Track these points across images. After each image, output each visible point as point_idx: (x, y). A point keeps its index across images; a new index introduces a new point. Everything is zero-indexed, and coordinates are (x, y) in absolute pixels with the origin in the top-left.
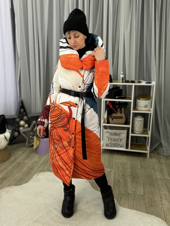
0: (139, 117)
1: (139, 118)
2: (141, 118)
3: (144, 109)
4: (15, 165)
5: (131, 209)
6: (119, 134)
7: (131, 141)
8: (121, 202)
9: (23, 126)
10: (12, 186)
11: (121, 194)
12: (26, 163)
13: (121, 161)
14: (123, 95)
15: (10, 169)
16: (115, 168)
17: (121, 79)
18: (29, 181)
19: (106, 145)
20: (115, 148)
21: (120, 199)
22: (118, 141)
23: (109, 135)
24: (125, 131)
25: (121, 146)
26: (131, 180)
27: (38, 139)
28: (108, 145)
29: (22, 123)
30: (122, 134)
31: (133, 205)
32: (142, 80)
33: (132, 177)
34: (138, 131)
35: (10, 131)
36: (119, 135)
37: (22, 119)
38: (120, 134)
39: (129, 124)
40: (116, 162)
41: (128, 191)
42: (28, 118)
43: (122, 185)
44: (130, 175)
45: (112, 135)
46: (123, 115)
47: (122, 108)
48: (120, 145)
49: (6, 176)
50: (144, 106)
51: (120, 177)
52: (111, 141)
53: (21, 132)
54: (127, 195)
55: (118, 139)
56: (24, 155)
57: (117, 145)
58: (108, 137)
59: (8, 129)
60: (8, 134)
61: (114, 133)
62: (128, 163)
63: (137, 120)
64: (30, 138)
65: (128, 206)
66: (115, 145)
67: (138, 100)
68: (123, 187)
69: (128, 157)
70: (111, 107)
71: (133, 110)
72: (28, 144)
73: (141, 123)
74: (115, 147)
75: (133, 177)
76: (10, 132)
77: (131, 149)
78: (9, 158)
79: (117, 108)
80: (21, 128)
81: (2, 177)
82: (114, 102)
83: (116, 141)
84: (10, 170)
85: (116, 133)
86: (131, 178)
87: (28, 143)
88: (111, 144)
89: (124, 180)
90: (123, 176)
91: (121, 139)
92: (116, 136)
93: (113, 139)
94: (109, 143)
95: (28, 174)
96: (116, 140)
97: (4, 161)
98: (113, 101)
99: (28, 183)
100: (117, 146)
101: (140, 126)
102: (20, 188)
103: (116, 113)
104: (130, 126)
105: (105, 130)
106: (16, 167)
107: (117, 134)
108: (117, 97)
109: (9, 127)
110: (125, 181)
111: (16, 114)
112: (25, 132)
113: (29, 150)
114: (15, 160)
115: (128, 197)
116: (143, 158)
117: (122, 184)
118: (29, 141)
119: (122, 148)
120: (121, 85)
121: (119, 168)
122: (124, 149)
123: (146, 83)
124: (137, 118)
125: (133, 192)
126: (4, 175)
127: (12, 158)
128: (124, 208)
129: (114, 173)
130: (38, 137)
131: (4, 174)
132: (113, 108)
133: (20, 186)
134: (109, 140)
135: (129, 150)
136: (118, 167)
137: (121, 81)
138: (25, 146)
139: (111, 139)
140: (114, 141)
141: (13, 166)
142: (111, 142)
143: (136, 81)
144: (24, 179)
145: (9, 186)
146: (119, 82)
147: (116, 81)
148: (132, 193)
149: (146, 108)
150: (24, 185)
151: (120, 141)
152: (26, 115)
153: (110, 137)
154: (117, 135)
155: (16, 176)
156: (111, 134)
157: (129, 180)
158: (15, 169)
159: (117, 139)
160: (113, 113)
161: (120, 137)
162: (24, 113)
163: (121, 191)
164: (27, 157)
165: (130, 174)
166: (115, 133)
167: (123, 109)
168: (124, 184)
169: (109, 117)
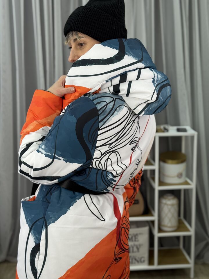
0: (169, 198)
2: (173, 199)
3: (176, 180)
22: (133, 252)
24: (146, 229)
25: (139, 261)
30: (139, 235)
34: (169, 225)
36: (135, 239)
38: (137, 237)
39: (152, 214)
48: (137, 259)
55: (133, 248)
67: (162, 164)
71: (159, 185)
101: (173, 215)
104: (155, 218)
119: (142, 264)
122: (145, 267)
135: (156, 267)
149: (180, 178)
151: (137, 250)
161: (136, 243)
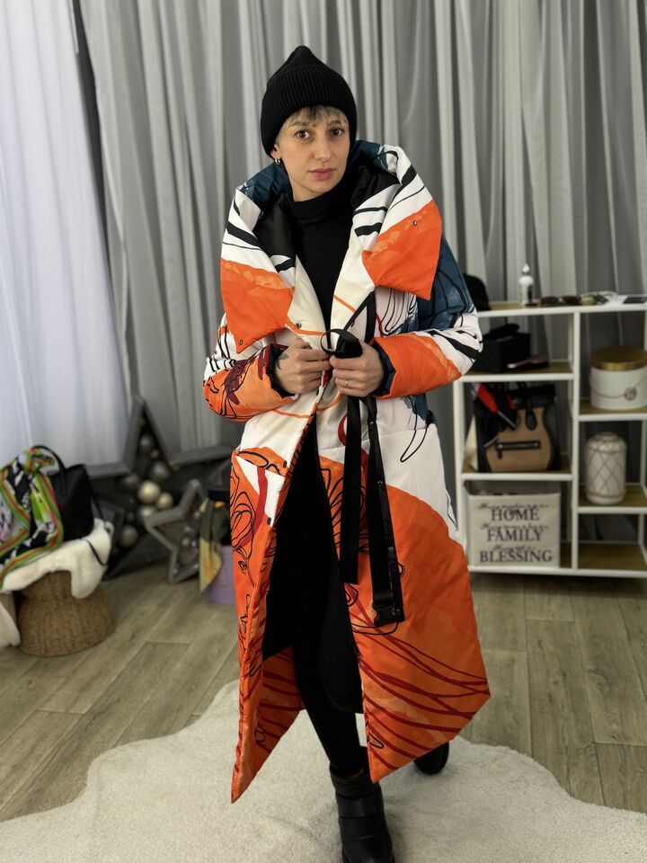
0: (606, 438)
1: (605, 442)
2: (614, 441)
3: (623, 404)
4: (137, 655)
5: (617, 808)
6: (531, 510)
7: (581, 537)
8: (571, 781)
9: (153, 503)
10: (137, 740)
11: (566, 748)
12: (179, 644)
13: (544, 619)
14: (535, 357)
15: (119, 672)
16: (529, 646)
17: (525, 291)
18: (199, 716)
19: (478, 556)
20: (517, 565)
21: (568, 770)
22: (527, 539)
23: (490, 516)
24: (554, 498)
25: (541, 558)
26: (599, 693)
27: (215, 549)
28: (489, 556)
29: (149, 490)
30: (540, 509)
31: (622, 792)
32: (605, 290)
33: (597, 676)
34: (604, 492)
35: (109, 525)
36: (532, 514)
37: (146, 477)
38: (535, 511)
39: (567, 469)
40: (526, 620)
41: (593, 737)
42: (169, 468)
43: (566, 711)
44: (590, 671)
45: (500, 514)
46: (540, 433)
47: (534, 406)
48: (537, 554)
49: (107, 700)
50: (621, 391)
51: (551, 680)
52: (499, 539)
53: (149, 526)
54: (593, 752)
55: (527, 531)
56: (167, 616)
57: (523, 555)
58: (486, 526)
59: (101, 517)
60: (101, 537)
61: (511, 507)
62: (577, 621)
63: (597, 450)
64: (181, 548)
65: (601, 797)
66: (515, 555)
67: (595, 372)
68: (573, 722)
69: (574, 598)
70: (491, 404)
71: (582, 412)
72: (176, 571)
73: (618, 463)
74: (515, 563)
75: (603, 678)
76: (108, 531)
77: (581, 566)
78: (113, 632)
79: (513, 407)
80: (146, 512)
81: (95, 704)
82: (500, 387)
83: (518, 537)
84: (120, 675)
85: (516, 506)
86: (597, 681)
87: (178, 565)
88: (501, 553)
89: (571, 693)
90: (565, 675)
91: (539, 531)
92: (517, 519)
93: (508, 532)
94: (491, 550)
95: (191, 690)
96: (518, 533)
97: (96, 644)
98: (496, 384)
99: (198, 723)
100: (526, 560)
101: (612, 473)
102: (171, 744)
103: (513, 429)
104: (573, 477)
105: (472, 498)
106: (144, 665)
107: (522, 510)
108: (512, 366)
109: (104, 511)
110: (576, 697)
111: (125, 459)
112: (164, 525)
113: (180, 593)
114: (133, 637)
115: (594, 758)
116: (633, 601)
117: (563, 707)
118: (179, 561)
119: (546, 563)
120: (522, 317)
121: (542, 644)
122: (552, 569)
123: (627, 302)
124: (600, 443)
125: (613, 737)
126: (101, 698)
127: (124, 631)
128: (589, 805)
129: (526, 667)
130: (214, 543)
131: (99, 694)
132: (499, 409)
133: (170, 739)
134: (490, 535)
135: (574, 570)
136: (540, 642)
137: (525, 301)
138: (165, 579)
139: (499, 532)
140: (511, 537)
141: (129, 658)
142: (499, 542)
143: (585, 299)
144: (178, 711)
145: (125, 739)
146: (517, 306)
147: (502, 303)
148: (609, 742)
149: (630, 399)
150: (183, 734)
151: (535, 537)
152: (162, 458)
153: (493, 524)
154: (521, 517)
155: (145, 701)
156: (497, 512)
157: (590, 689)
158: (140, 671)
159: (521, 531)
160: (500, 429)
161: (534, 523)
162: (155, 454)
163: (566, 736)
164: (180, 621)
165: (590, 667)
166: (515, 509)
167: (539, 412)
168: (574, 710)
169: (486, 445)
